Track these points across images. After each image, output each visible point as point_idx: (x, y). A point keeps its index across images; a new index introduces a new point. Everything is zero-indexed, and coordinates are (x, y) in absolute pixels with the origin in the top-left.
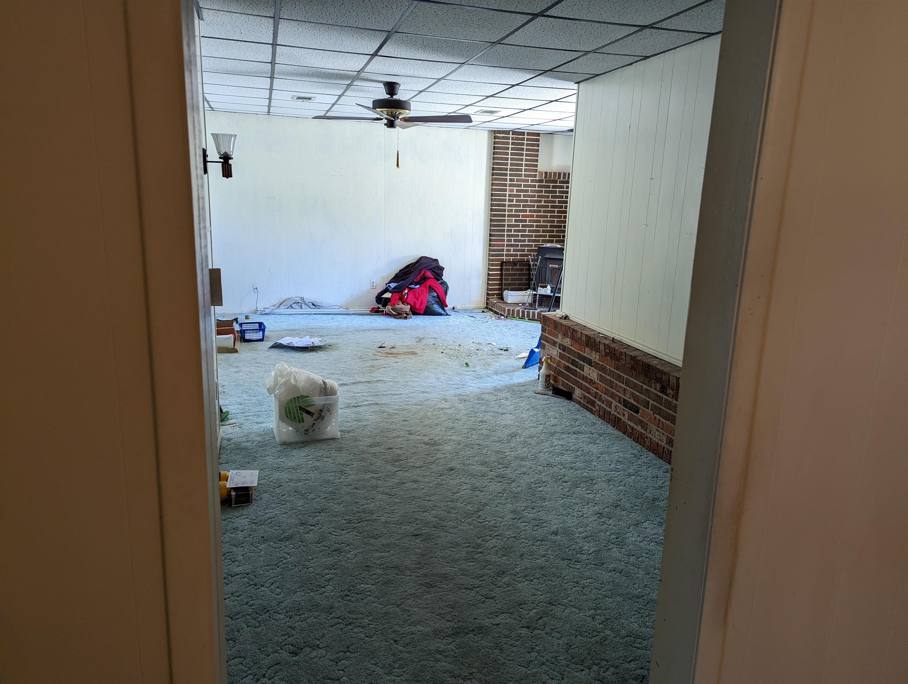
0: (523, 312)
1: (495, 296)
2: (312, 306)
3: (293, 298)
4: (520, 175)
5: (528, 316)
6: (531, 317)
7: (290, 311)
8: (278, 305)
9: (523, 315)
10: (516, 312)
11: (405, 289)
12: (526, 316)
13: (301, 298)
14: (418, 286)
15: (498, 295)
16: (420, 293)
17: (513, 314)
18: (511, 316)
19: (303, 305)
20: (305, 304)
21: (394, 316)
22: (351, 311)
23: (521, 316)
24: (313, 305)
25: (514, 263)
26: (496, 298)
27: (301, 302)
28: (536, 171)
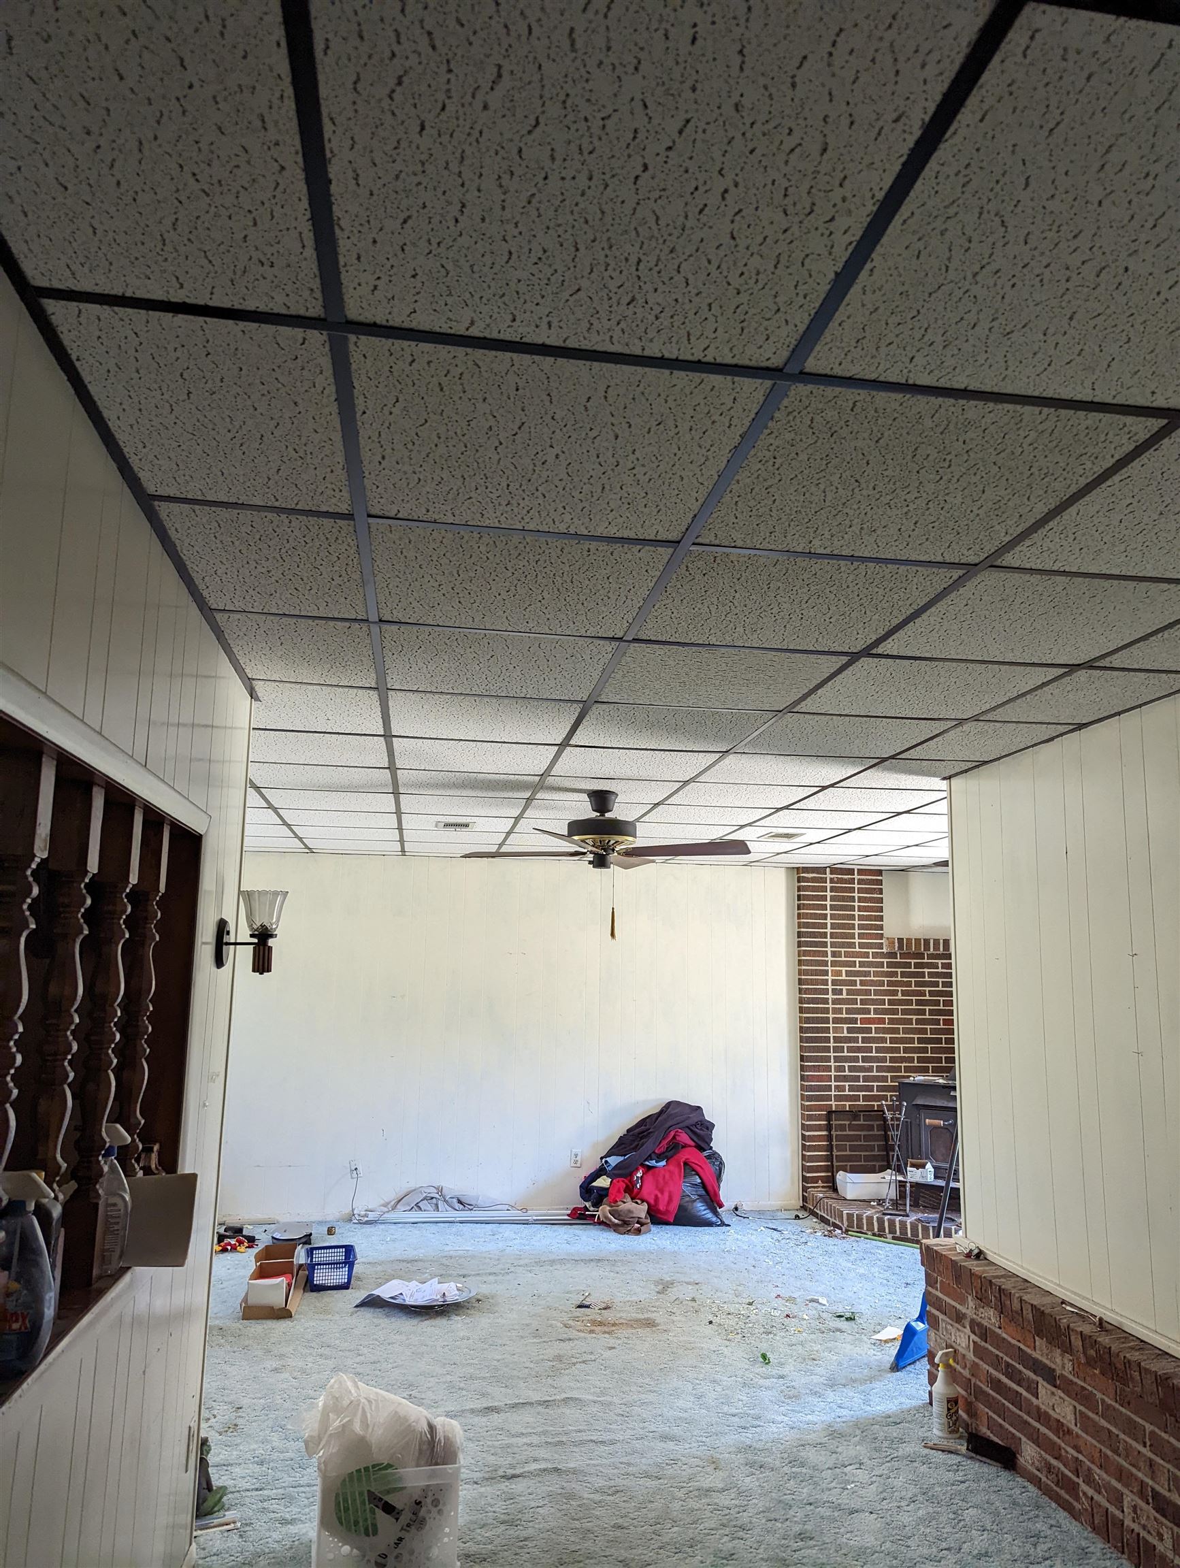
0: (881, 1222)
1: (820, 1184)
2: (457, 1206)
3: (423, 1190)
4: (852, 945)
5: (892, 1231)
6: (898, 1233)
7: (415, 1216)
8: (393, 1203)
9: (881, 1228)
10: (865, 1221)
11: (637, 1170)
12: (887, 1231)
13: (437, 1188)
14: (664, 1163)
15: (824, 1179)
16: (667, 1176)
17: (860, 1226)
18: (855, 1229)
19: (440, 1203)
20: (445, 1201)
21: (615, 1228)
22: (532, 1215)
23: (876, 1230)
24: (460, 1202)
25: (854, 1114)
26: (823, 1187)
27: (437, 1196)
28: (881, 936)
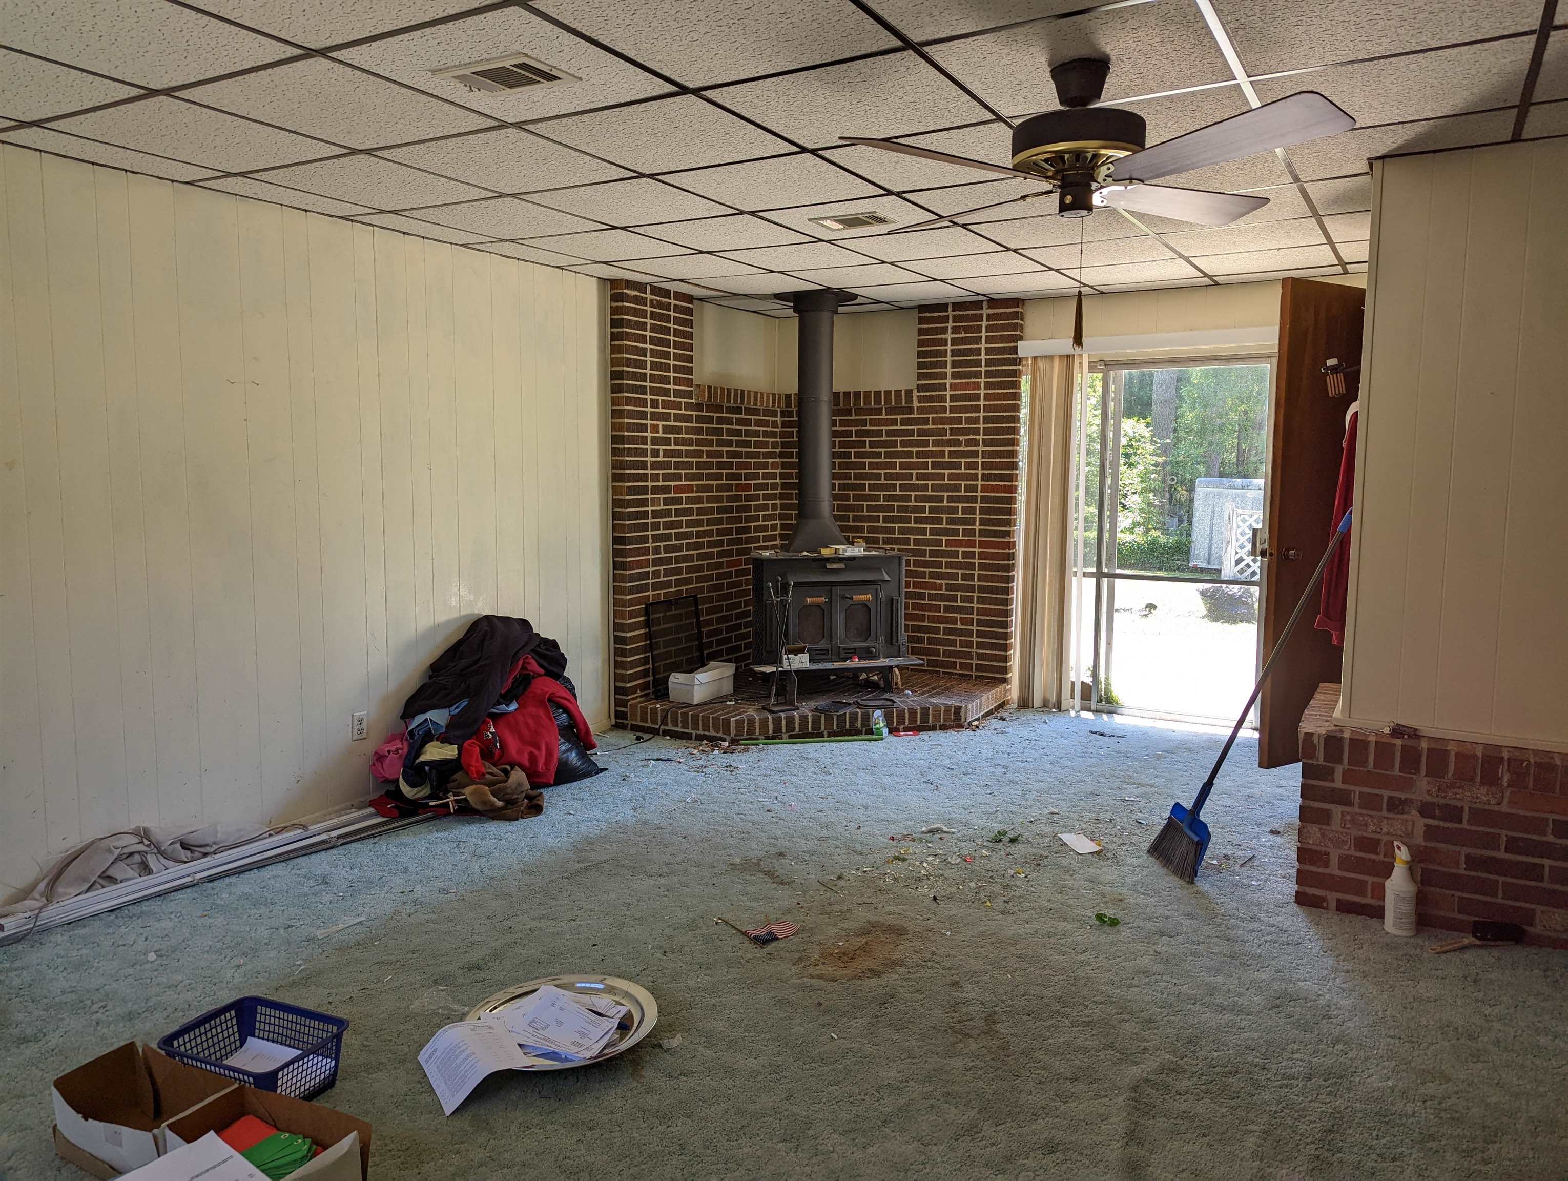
0: (777, 721)
1: (639, 693)
2: (184, 855)
3: (112, 842)
5: (790, 728)
9: (777, 729)
10: (757, 725)
11: (485, 723)
12: (784, 730)
13: (135, 833)
14: (513, 707)
15: (645, 687)
16: (530, 722)
17: (751, 732)
18: (745, 736)
19: (152, 861)
20: (161, 852)
21: (495, 815)
23: (771, 732)
24: (185, 846)
25: (668, 603)
26: (641, 696)
27: (141, 847)
28: (689, 382)
